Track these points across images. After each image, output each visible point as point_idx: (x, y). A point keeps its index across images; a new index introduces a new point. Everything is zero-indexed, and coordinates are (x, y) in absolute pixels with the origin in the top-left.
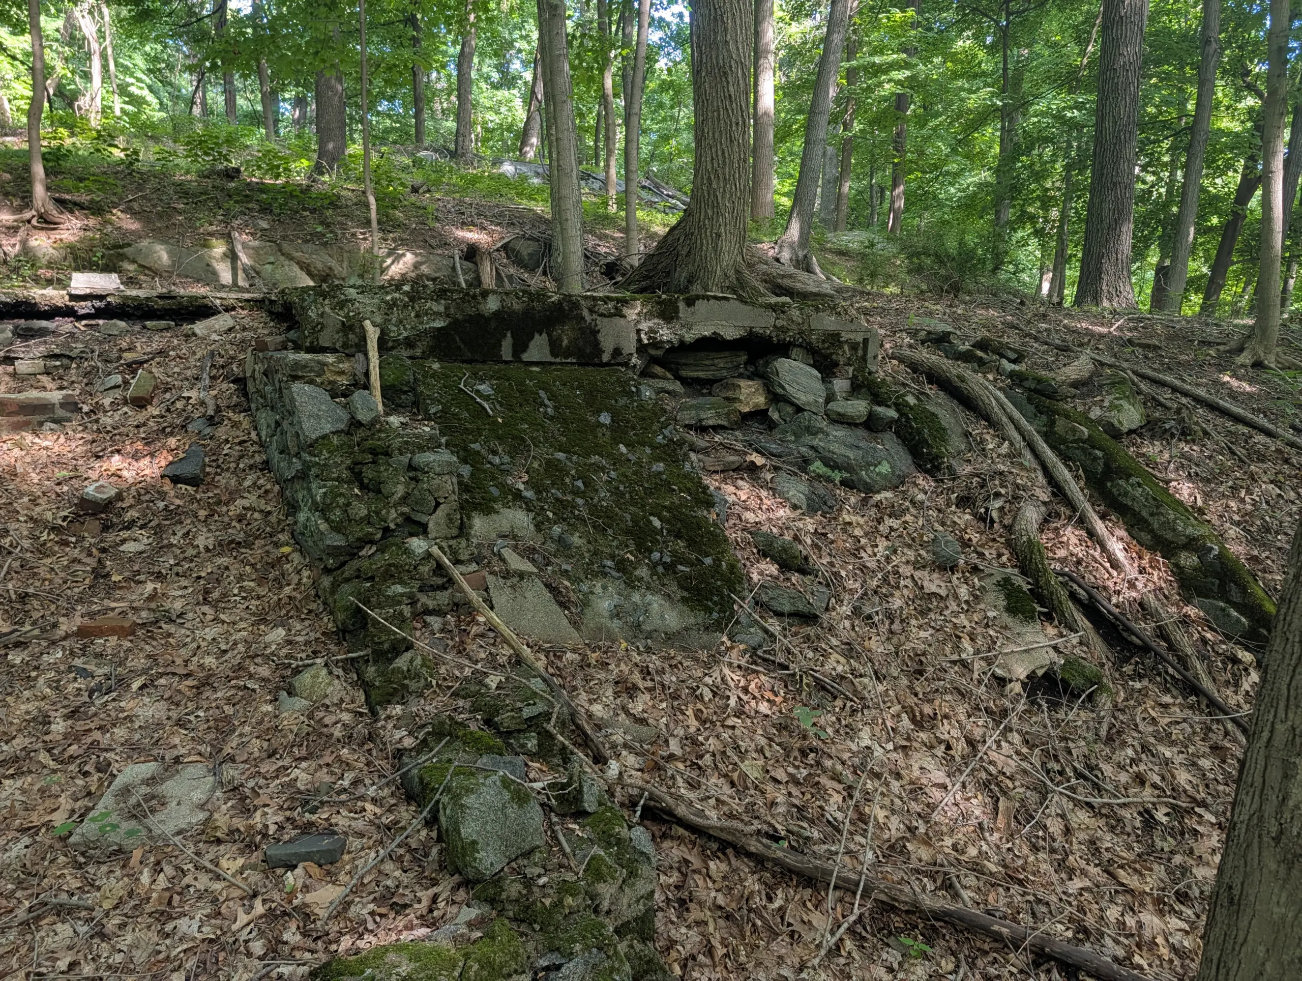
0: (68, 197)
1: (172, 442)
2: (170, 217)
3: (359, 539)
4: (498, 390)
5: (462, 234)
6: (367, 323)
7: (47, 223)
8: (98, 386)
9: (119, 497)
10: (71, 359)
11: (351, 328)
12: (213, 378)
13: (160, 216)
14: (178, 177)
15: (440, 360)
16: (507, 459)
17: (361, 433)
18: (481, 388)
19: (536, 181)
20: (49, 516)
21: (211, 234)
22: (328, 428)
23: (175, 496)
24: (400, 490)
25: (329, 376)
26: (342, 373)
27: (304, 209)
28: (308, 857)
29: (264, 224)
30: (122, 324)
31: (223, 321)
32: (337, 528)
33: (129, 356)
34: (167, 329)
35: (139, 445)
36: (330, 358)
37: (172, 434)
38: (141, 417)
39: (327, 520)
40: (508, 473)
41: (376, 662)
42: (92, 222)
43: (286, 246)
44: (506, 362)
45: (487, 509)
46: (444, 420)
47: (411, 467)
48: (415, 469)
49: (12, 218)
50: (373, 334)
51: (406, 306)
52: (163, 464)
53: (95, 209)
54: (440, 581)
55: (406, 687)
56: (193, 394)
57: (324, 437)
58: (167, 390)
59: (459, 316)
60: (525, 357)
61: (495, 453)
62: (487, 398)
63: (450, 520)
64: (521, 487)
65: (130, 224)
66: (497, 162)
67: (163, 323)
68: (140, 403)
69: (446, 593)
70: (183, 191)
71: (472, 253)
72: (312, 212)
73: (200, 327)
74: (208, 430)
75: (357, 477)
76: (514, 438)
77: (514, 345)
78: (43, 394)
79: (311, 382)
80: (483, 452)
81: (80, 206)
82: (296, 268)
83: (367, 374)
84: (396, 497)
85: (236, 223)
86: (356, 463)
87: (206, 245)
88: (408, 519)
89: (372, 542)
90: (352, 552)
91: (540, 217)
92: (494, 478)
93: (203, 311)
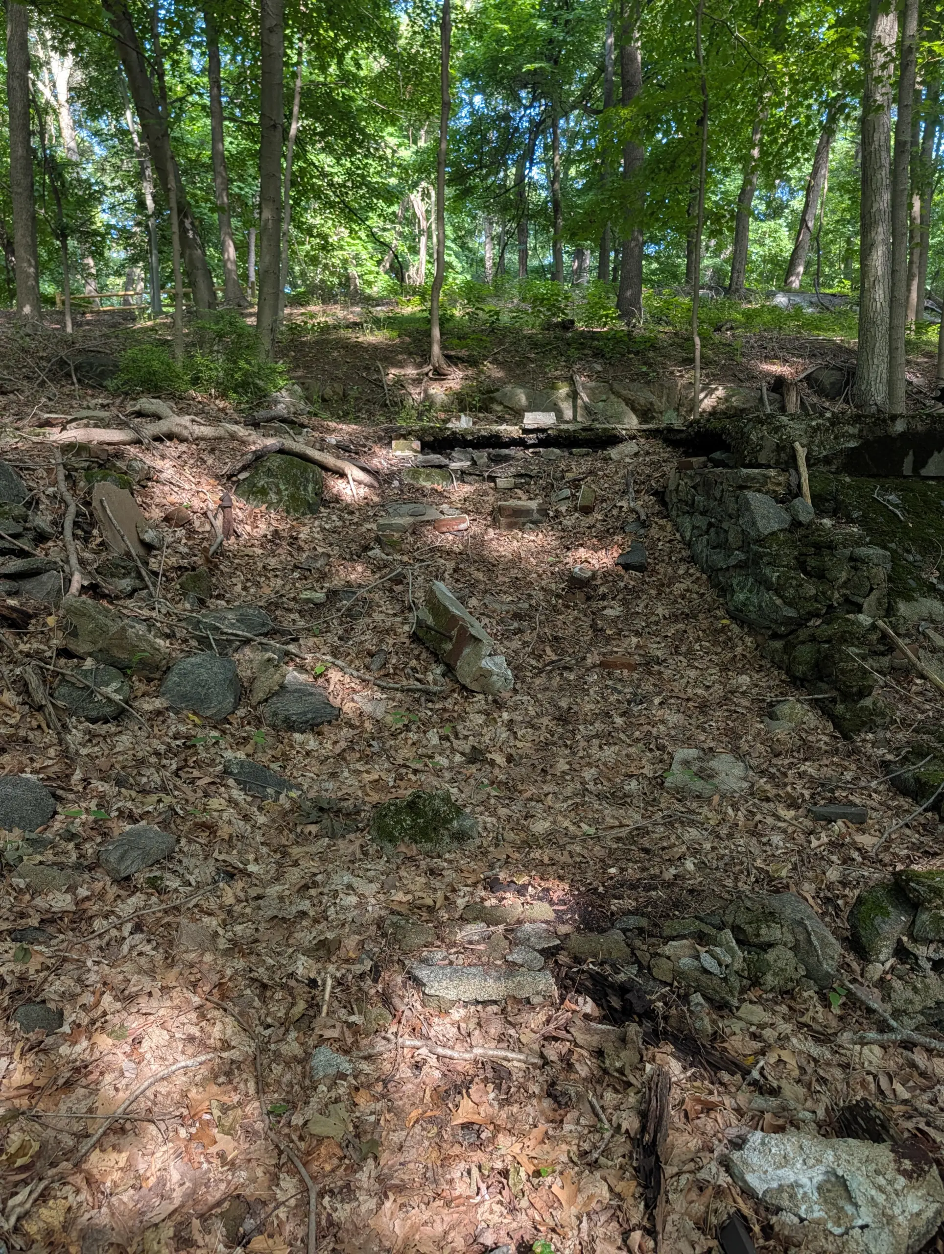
0: (452, 353)
1: (618, 538)
2: (525, 365)
3: (809, 613)
4: (904, 500)
5: (766, 367)
6: (797, 444)
7: (439, 375)
8: (554, 498)
9: (594, 576)
10: (531, 477)
11: (783, 448)
12: (638, 492)
13: (518, 365)
14: (527, 331)
15: (850, 475)
16: (919, 557)
17: (801, 532)
18: (891, 497)
19: (810, 310)
20: (553, 586)
21: (557, 378)
22: (776, 527)
23: (631, 579)
24: (844, 576)
25: (770, 486)
26: (779, 484)
27: (629, 352)
28: (843, 816)
29: (598, 368)
30: (557, 451)
31: (630, 447)
32: (789, 604)
33: (569, 476)
34: (587, 454)
35: (595, 541)
36: (772, 473)
37: (614, 533)
38: (589, 520)
39: (781, 597)
40: (921, 569)
41: (842, 702)
42: (470, 373)
43: (616, 386)
44: (905, 477)
45: (909, 598)
46: (863, 522)
47: (852, 559)
48: (856, 560)
49: (415, 372)
50: (802, 453)
51: (827, 430)
52: (616, 555)
53: (472, 362)
54: (882, 648)
55: (874, 722)
56: (624, 503)
57: (773, 533)
58: (603, 501)
59: (870, 437)
60: (924, 472)
61: (909, 552)
62: (896, 506)
63: (880, 603)
64: (935, 581)
65: (496, 373)
66: (770, 295)
67: (585, 450)
68: (587, 510)
69: (887, 659)
70: (534, 344)
71: (779, 385)
72: (637, 353)
73: (614, 453)
74: (642, 531)
75: (802, 566)
76: (924, 540)
77: (914, 462)
78: (520, 503)
79: (759, 491)
80: (900, 551)
81: (461, 360)
82: (623, 405)
83: (799, 486)
84: (841, 581)
85: (576, 367)
86: (801, 554)
87: (554, 387)
88: (847, 600)
89: (818, 616)
90: (801, 623)
91: (840, 347)
92: (910, 573)
93: (613, 440)
